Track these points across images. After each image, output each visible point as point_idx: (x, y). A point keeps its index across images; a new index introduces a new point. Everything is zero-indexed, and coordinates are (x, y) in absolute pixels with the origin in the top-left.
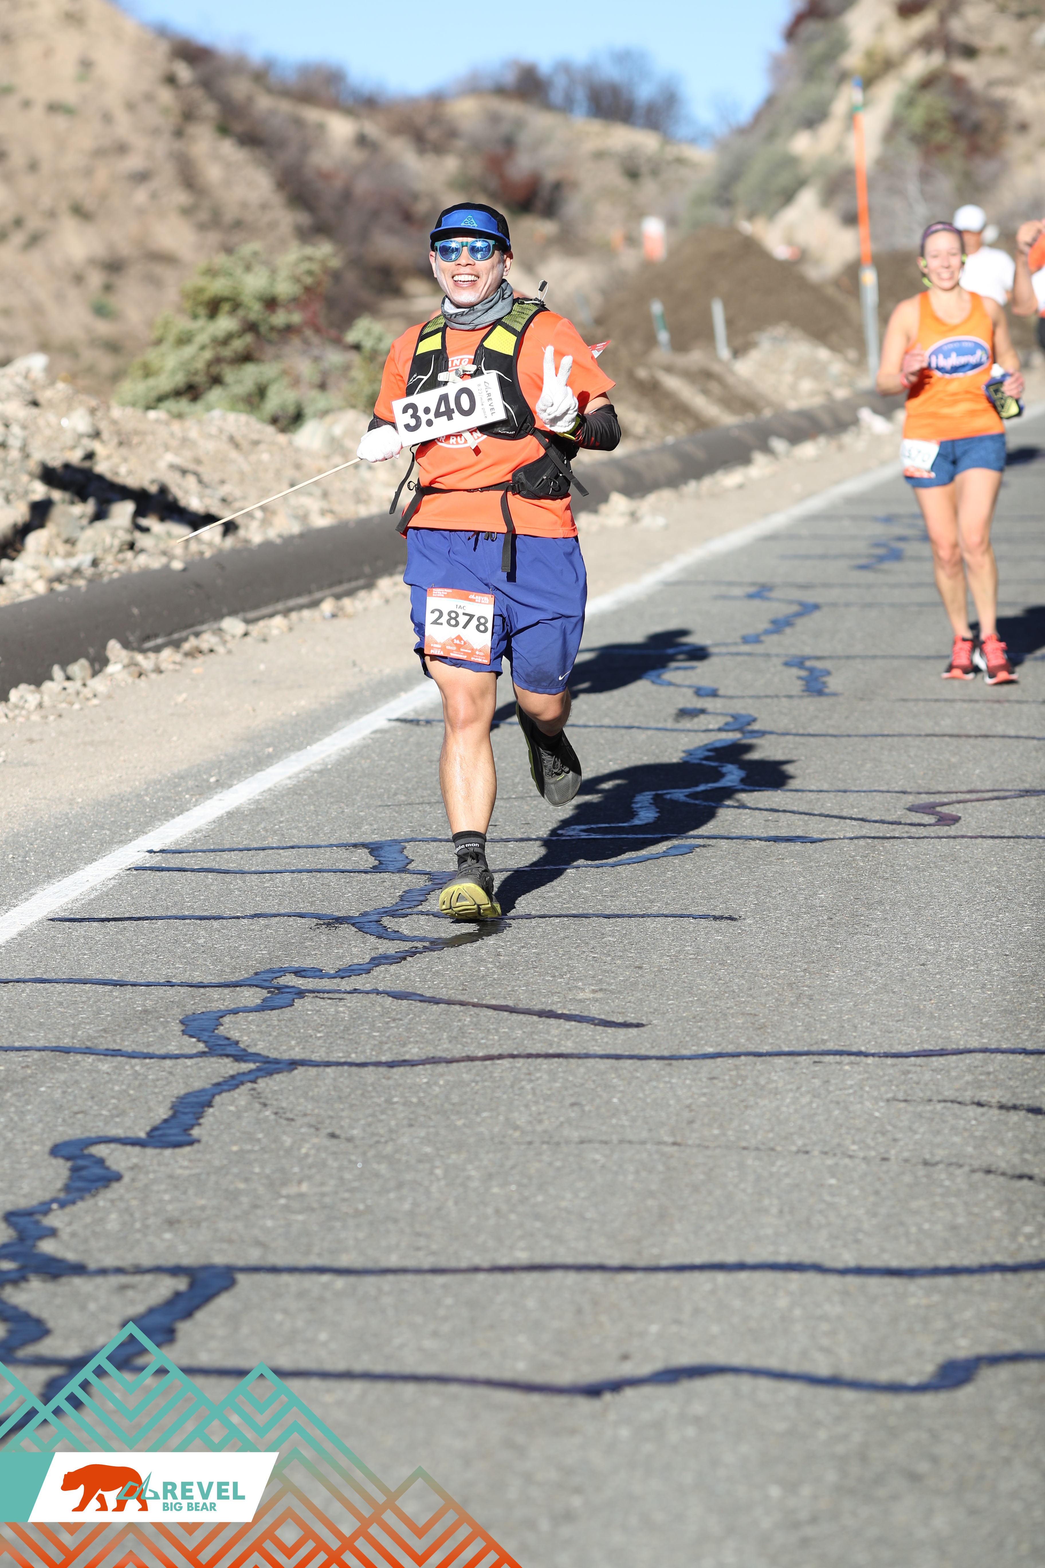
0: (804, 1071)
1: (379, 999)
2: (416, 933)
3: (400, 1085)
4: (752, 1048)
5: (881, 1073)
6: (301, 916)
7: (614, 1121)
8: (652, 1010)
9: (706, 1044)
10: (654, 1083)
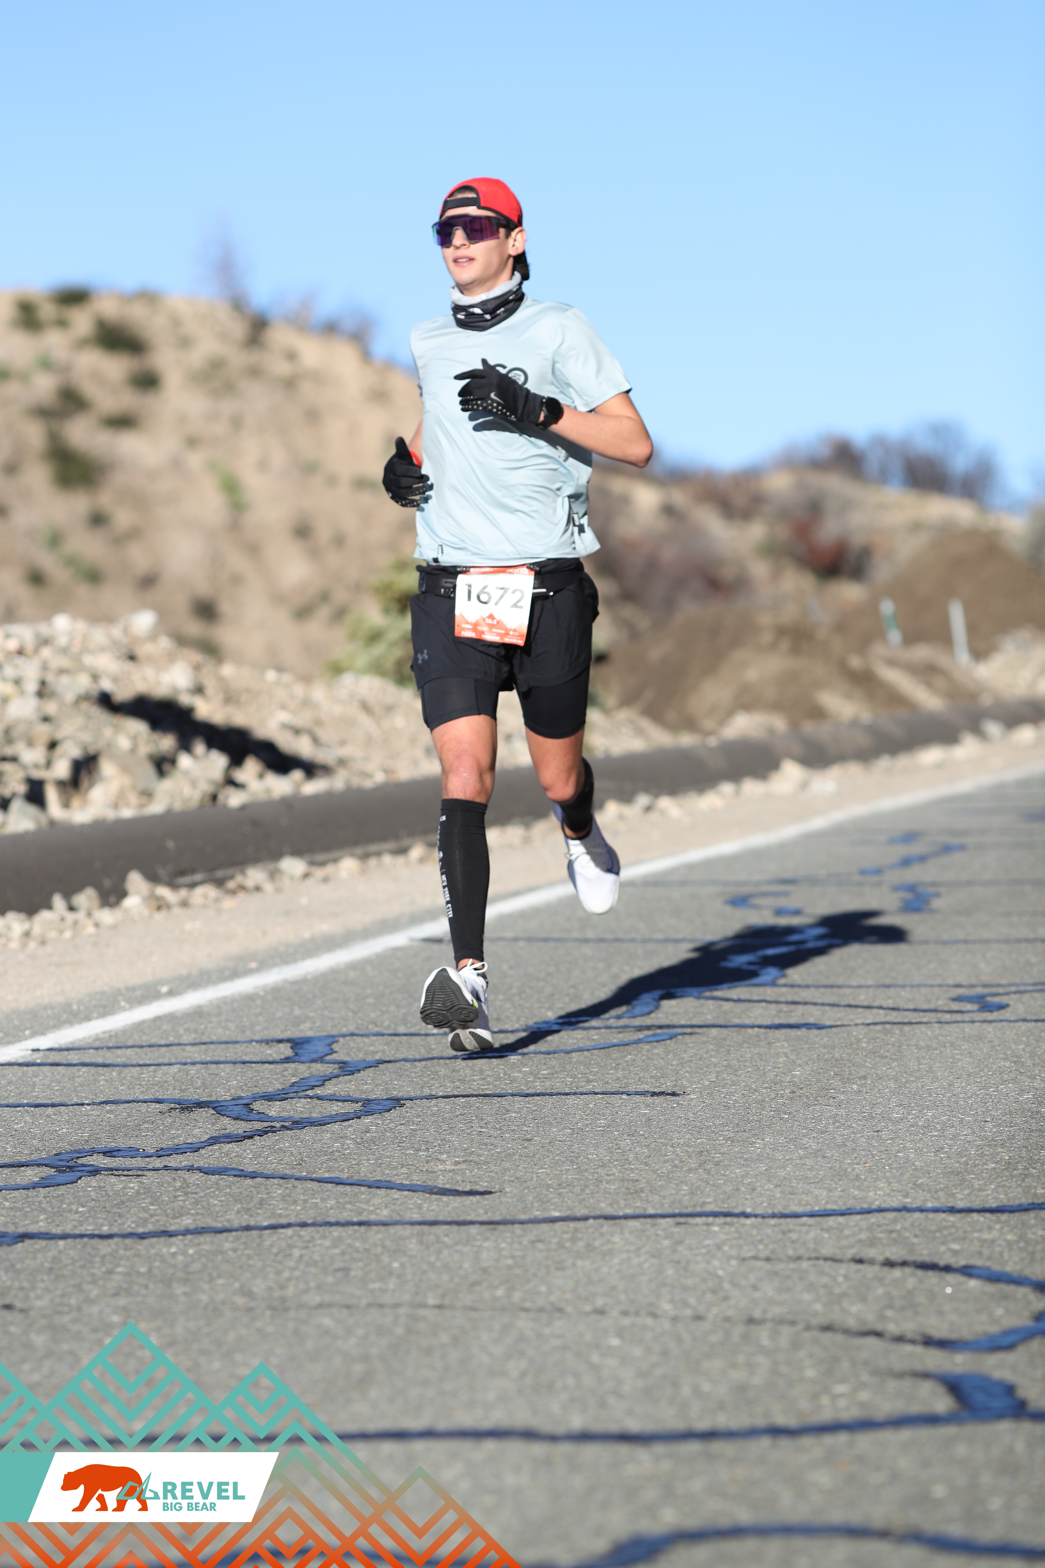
0: (659, 1232)
1: (186, 1175)
2: (285, 1114)
3: (138, 1255)
4: (610, 1211)
5: (754, 1232)
6: (159, 1101)
7: (377, 1285)
8: (513, 1179)
9: (554, 1210)
10: (459, 1248)
